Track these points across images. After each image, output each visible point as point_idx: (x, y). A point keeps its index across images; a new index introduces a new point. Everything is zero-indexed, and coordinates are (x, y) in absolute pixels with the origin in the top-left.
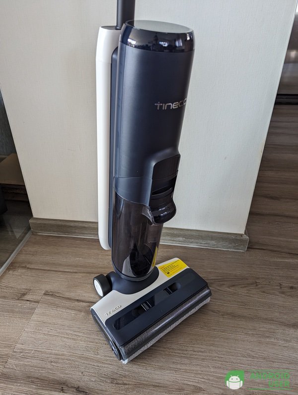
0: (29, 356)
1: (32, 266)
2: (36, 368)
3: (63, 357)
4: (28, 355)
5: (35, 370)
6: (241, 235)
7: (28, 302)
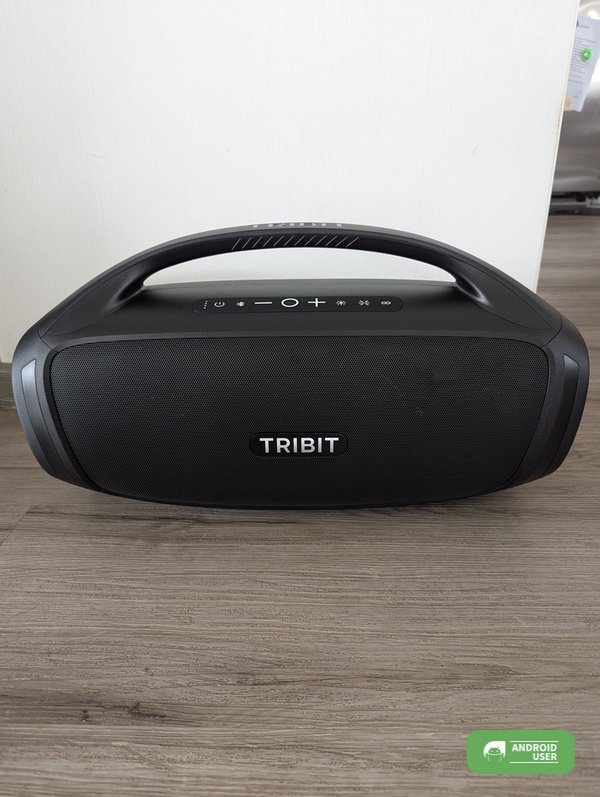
3: (84, 639)
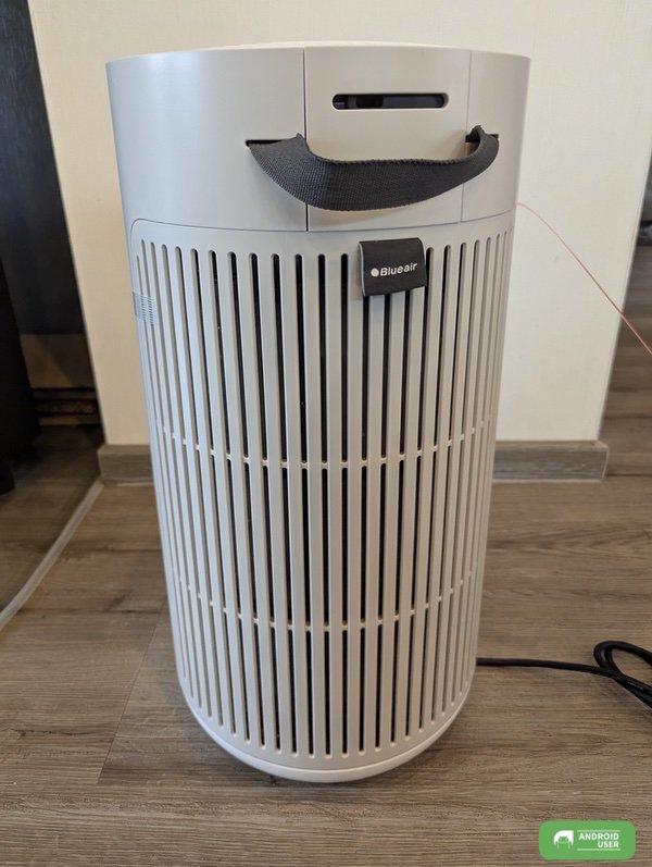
0: (168, 722)
1: (124, 546)
2: (191, 745)
4: (166, 719)
5: (194, 748)
6: (592, 443)
7: (133, 615)
